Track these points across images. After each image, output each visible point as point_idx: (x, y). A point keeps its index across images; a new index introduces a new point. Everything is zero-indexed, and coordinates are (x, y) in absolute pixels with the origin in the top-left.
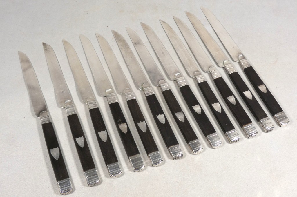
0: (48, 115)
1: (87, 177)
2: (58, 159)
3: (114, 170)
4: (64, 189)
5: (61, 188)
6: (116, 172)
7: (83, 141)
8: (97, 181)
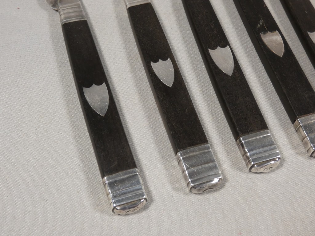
0: (79, 3)
1: (187, 169)
2: (105, 115)
3: (261, 150)
4: (122, 200)
5: (114, 197)
6: (266, 157)
7: (172, 70)
8: (216, 180)
